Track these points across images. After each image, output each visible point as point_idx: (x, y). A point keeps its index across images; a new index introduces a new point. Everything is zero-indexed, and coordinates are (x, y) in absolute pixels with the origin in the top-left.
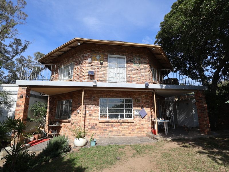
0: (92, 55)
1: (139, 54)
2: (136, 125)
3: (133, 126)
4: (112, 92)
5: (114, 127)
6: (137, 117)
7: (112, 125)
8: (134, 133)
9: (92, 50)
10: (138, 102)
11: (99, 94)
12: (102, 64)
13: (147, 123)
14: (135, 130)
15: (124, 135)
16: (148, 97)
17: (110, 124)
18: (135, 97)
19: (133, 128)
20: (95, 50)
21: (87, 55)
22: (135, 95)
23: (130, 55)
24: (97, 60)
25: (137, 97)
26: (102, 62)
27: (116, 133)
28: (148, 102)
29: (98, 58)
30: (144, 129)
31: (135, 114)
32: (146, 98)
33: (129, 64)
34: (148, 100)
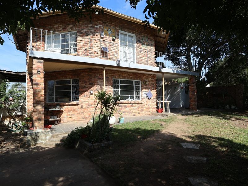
0: (103, 27)
1: (146, 35)
2: (144, 105)
3: (142, 107)
4: (124, 73)
5: (127, 108)
6: (144, 99)
7: (125, 106)
8: (142, 113)
9: (104, 21)
10: (146, 84)
11: (112, 75)
12: (114, 40)
13: (152, 104)
14: (143, 110)
15: (134, 115)
16: (154, 80)
17: (123, 105)
18: (144, 79)
19: (142, 108)
20: (106, 22)
21: (98, 27)
22: (143, 77)
23: (140, 35)
24: (109, 35)
25: (145, 79)
26: (114, 38)
27: (128, 113)
28: (153, 84)
29: (109, 32)
30: (150, 109)
31: (143, 95)
32: (152, 81)
33: (138, 44)
34: (153, 83)
